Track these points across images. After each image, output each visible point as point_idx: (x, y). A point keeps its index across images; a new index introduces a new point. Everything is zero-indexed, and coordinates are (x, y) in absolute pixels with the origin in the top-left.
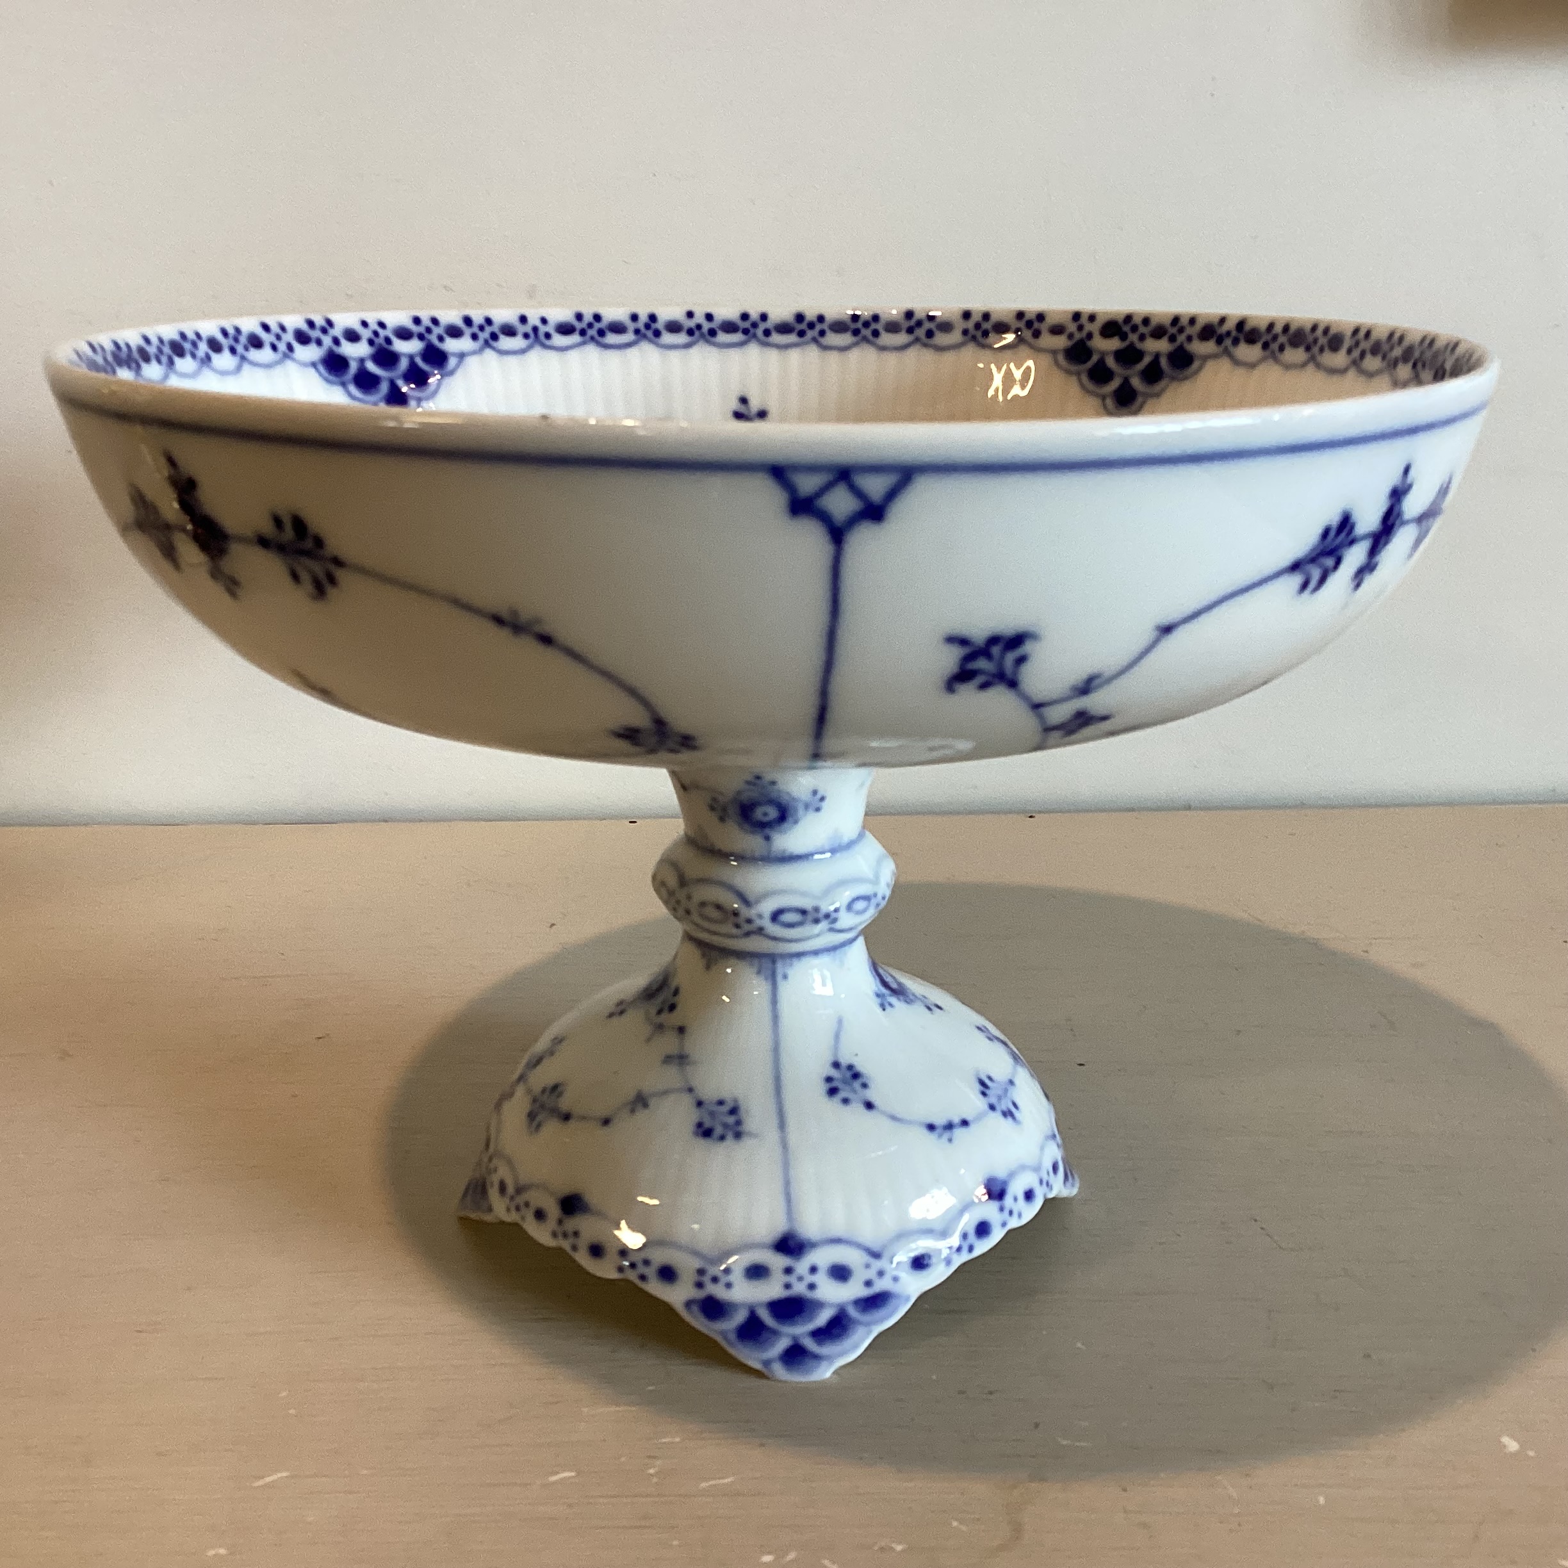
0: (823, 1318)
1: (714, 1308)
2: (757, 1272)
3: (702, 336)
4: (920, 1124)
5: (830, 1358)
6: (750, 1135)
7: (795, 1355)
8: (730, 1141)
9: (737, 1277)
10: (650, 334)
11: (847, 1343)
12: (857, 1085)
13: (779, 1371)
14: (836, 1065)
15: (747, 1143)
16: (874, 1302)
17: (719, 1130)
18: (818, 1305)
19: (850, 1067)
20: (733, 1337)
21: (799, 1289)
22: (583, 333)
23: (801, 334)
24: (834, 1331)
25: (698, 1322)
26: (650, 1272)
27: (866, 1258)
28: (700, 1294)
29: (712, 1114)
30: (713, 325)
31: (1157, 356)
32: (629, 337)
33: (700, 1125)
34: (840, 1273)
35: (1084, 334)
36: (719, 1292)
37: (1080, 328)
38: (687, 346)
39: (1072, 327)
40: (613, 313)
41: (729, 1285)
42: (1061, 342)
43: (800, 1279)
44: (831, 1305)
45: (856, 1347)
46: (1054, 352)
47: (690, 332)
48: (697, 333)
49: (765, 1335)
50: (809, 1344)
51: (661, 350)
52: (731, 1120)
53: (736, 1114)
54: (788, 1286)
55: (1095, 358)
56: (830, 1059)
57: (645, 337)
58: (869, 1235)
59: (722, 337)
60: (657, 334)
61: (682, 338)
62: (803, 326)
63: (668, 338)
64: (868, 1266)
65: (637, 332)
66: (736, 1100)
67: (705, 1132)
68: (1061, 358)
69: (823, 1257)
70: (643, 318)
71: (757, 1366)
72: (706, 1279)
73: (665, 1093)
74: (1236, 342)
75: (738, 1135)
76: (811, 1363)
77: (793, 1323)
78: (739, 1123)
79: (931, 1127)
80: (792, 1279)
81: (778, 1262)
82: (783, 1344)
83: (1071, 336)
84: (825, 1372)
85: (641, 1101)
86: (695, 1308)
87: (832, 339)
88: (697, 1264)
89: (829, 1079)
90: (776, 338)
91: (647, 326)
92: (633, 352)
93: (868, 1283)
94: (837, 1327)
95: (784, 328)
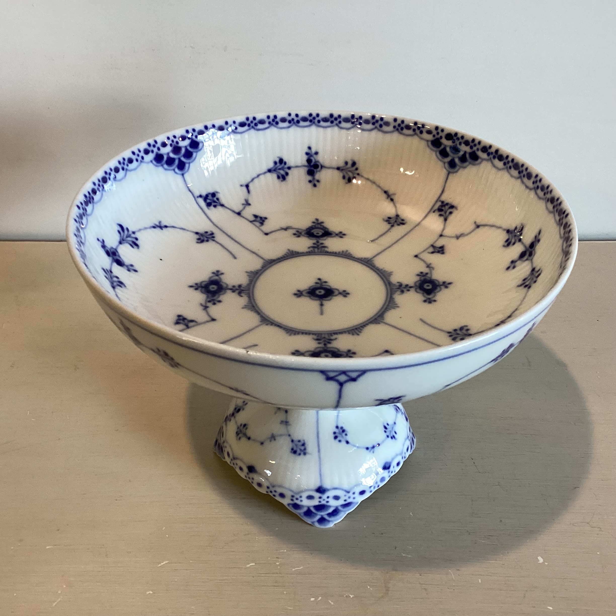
0: (330, 510)
1: (296, 506)
2: (310, 497)
3: (294, 123)
4: (364, 448)
5: (332, 521)
6: (309, 454)
7: (322, 520)
8: (302, 455)
9: (304, 498)
10: (274, 123)
11: (338, 517)
12: (344, 434)
13: (317, 525)
14: (337, 427)
15: (307, 456)
16: (347, 505)
17: (298, 451)
18: (330, 507)
19: (342, 428)
20: (302, 514)
21: (324, 502)
22: (249, 125)
23: (332, 122)
24: (334, 513)
25: (291, 509)
26: (277, 494)
27: (345, 493)
28: (292, 502)
29: (296, 445)
30: (299, 119)
31: (465, 152)
32: (267, 125)
33: (292, 449)
34: (337, 498)
35: (439, 136)
36: (298, 502)
37: (438, 133)
38: (289, 127)
39: (435, 132)
40: (260, 116)
41: (301, 501)
42: (430, 137)
43: (324, 500)
44: (333, 507)
45: (341, 518)
46: (428, 141)
47: (290, 122)
48: (292, 122)
49: (313, 514)
50: (326, 517)
51: (278, 130)
52: (302, 448)
53: (304, 446)
54: (320, 502)
55: (442, 147)
56: (335, 425)
57: (272, 124)
58: (346, 487)
59: (302, 123)
60: (277, 123)
61: (286, 124)
62: (333, 119)
63: (281, 125)
64: (345, 496)
65: (269, 123)
66: (304, 441)
67: (294, 452)
68: (430, 143)
69: (331, 494)
70: (272, 117)
71: (310, 523)
72: (294, 499)
73: (281, 435)
74: (494, 157)
75: (305, 454)
76: (326, 522)
77: (321, 512)
78: (305, 449)
79: (367, 448)
80: (321, 500)
81: (317, 495)
82: (318, 517)
83: (434, 136)
84: (331, 525)
85: (273, 438)
86: (291, 506)
87: (344, 125)
88: (291, 494)
89: (335, 433)
90: (322, 123)
91: (273, 120)
92: (268, 131)
93: (345, 500)
94: (335, 512)
95: (325, 120)
